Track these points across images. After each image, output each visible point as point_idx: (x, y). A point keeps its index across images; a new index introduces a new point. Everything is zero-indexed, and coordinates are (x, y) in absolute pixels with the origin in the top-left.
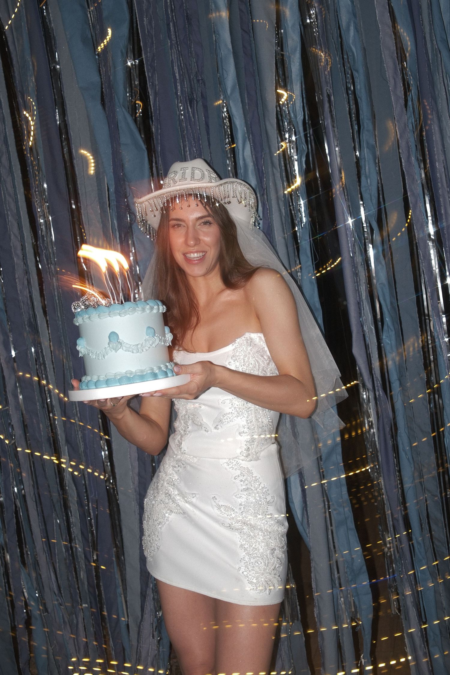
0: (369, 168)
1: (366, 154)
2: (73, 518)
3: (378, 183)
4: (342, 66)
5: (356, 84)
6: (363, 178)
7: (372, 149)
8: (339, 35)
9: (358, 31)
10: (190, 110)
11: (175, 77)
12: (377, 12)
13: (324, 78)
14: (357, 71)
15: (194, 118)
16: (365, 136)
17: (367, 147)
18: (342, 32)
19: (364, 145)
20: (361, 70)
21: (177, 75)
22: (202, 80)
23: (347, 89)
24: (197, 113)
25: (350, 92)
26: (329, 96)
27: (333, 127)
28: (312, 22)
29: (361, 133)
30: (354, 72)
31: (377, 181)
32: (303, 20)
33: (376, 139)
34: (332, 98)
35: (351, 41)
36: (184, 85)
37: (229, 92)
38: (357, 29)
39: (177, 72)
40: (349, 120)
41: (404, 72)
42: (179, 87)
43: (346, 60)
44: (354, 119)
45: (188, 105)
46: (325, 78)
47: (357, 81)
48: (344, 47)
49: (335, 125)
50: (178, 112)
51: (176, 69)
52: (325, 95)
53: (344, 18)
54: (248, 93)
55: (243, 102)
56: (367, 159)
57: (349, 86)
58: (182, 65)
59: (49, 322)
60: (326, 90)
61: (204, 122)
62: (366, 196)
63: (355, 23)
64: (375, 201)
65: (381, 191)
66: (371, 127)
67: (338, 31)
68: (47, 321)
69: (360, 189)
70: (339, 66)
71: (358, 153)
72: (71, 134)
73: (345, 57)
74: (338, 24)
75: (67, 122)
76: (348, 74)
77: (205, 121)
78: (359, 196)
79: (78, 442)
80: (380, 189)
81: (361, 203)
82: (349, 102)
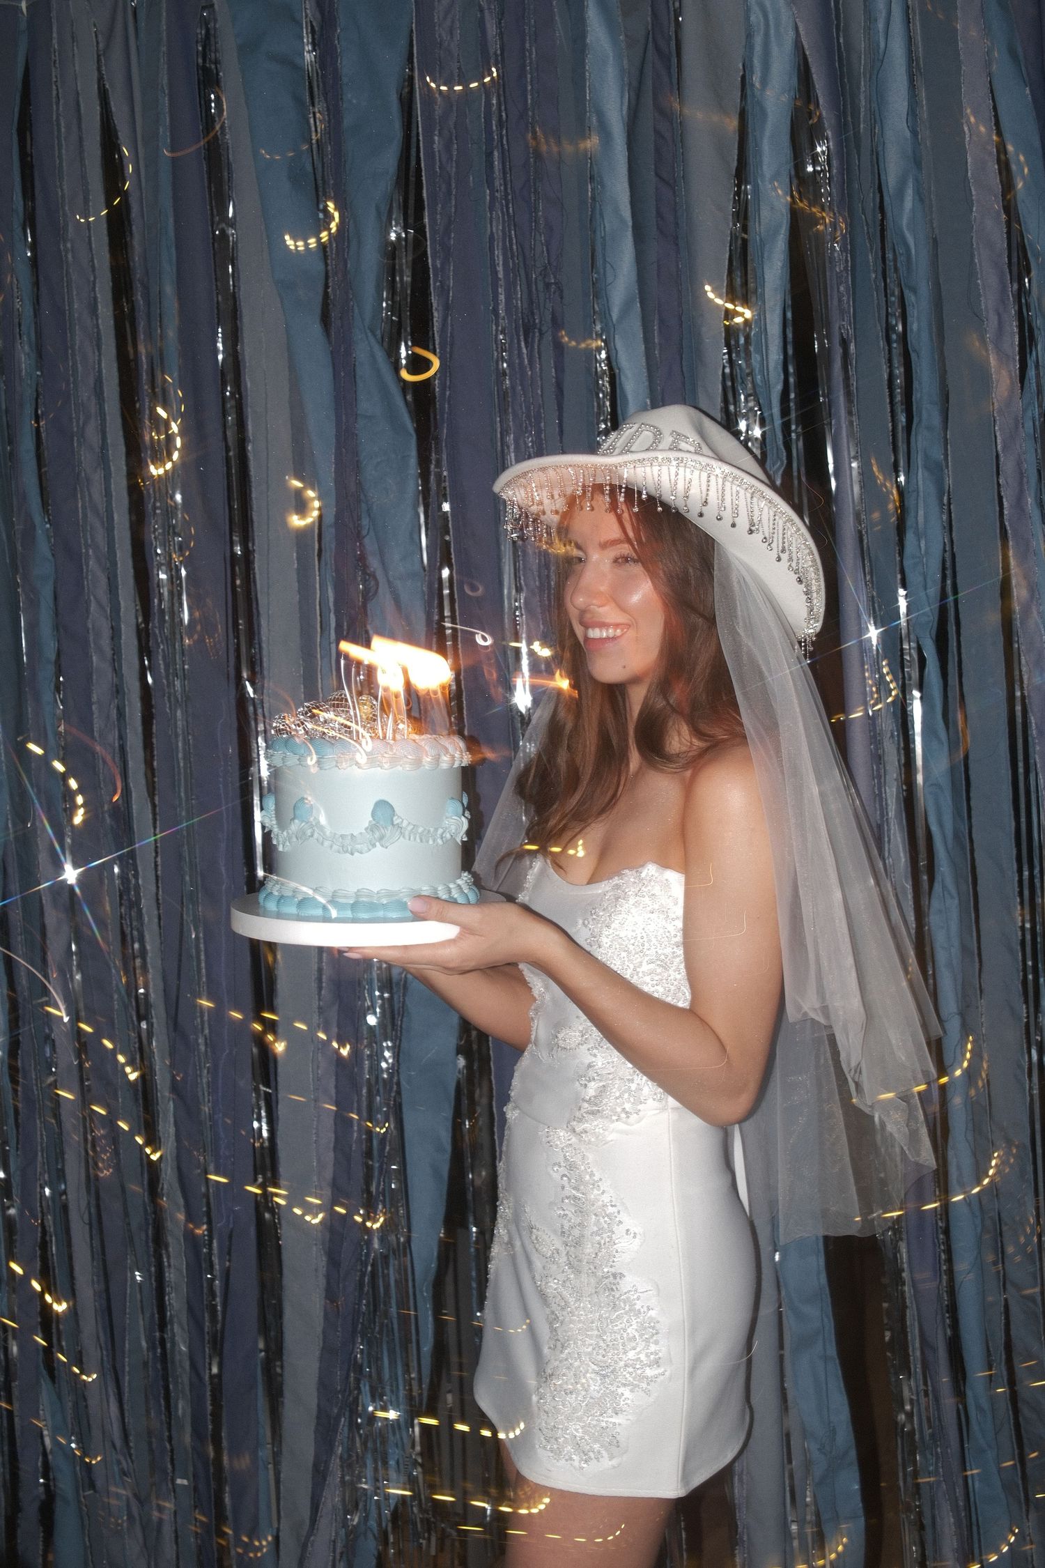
0: (926, 515)
1: (920, 483)
2: (172, 1270)
3: (945, 551)
4: (880, 277)
5: (909, 319)
6: (910, 537)
7: (937, 470)
8: (878, 205)
9: (922, 200)
10: (524, 351)
11: (495, 273)
12: (969, 160)
13: (835, 302)
14: (914, 290)
15: (531, 369)
16: (924, 441)
17: (926, 467)
18: (886, 198)
19: (919, 460)
20: (924, 288)
21: (500, 269)
22: (555, 283)
23: (889, 329)
24: (540, 358)
25: (894, 337)
26: (844, 343)
27: (850, 413)
28: (819, 172)
29: (913, 433)
30: (906, 292)
31: (942, 547)
32: (799, 167)
33: (946, 450)
34: (852, 347)
35: (905, 222)
36: (516, 293)
37: (615, 314)
38: (920, 196)
39: (501, 263)
40: (888, 400)
41: (1023, 301)
42: (502, 297)
43: (890, 264)
44: (898, 398)
45: (522, 338)
46: (840, 301)
47: (913, 313)
48: (888, 234)
49: (854, 410)
50: (496, 354)
51: (498, 253)
52: (837, 340)
53: (894, 166)
54: (662, 322)
55: (647, 340)
56: (921, 494)
57: (894, 322)
58: (515, 247)
59: (157, 809)
60: (840, 328)
61: (554, 380)
62: (914, 577)
63: (917, 180)
64: (934, 590)
65: (949, 568)
66: (937, 421)
67: (878, 196)
68: (154, 806)
69: (901, 562)
70: (874, 276)
71: (902, 479)
72: (246, 387)
73: (890, 255)
74: (877, 182)
75: (240, 357)
76: (893, 295)
77: (557, 378)
78: (899, 576)
79: (200, 1094)
80: (948, 564)
81: (902, 592)
82: (890, 361)
